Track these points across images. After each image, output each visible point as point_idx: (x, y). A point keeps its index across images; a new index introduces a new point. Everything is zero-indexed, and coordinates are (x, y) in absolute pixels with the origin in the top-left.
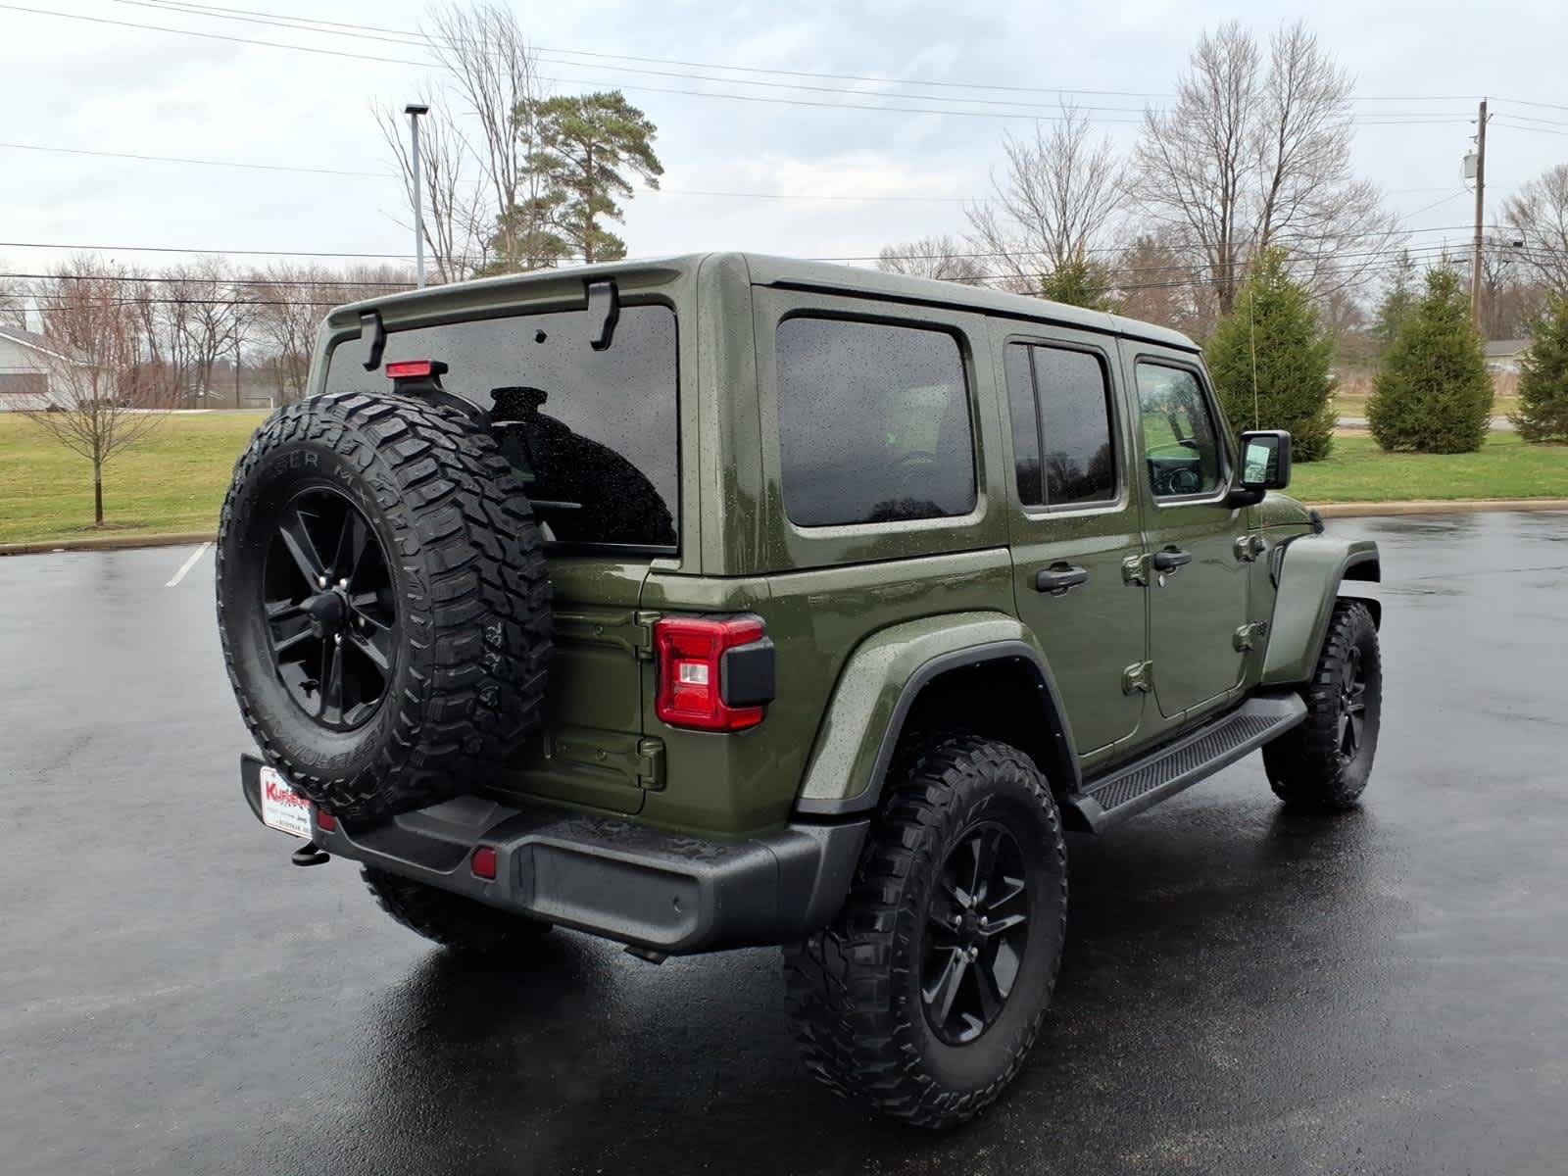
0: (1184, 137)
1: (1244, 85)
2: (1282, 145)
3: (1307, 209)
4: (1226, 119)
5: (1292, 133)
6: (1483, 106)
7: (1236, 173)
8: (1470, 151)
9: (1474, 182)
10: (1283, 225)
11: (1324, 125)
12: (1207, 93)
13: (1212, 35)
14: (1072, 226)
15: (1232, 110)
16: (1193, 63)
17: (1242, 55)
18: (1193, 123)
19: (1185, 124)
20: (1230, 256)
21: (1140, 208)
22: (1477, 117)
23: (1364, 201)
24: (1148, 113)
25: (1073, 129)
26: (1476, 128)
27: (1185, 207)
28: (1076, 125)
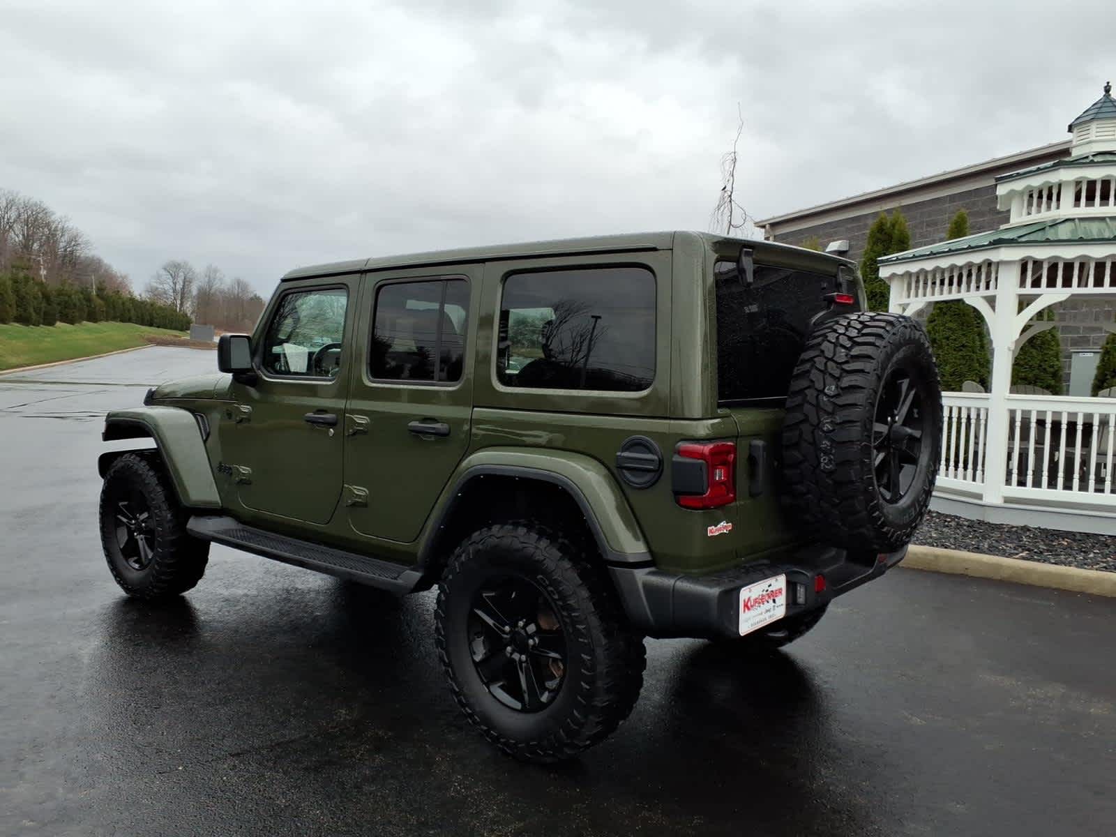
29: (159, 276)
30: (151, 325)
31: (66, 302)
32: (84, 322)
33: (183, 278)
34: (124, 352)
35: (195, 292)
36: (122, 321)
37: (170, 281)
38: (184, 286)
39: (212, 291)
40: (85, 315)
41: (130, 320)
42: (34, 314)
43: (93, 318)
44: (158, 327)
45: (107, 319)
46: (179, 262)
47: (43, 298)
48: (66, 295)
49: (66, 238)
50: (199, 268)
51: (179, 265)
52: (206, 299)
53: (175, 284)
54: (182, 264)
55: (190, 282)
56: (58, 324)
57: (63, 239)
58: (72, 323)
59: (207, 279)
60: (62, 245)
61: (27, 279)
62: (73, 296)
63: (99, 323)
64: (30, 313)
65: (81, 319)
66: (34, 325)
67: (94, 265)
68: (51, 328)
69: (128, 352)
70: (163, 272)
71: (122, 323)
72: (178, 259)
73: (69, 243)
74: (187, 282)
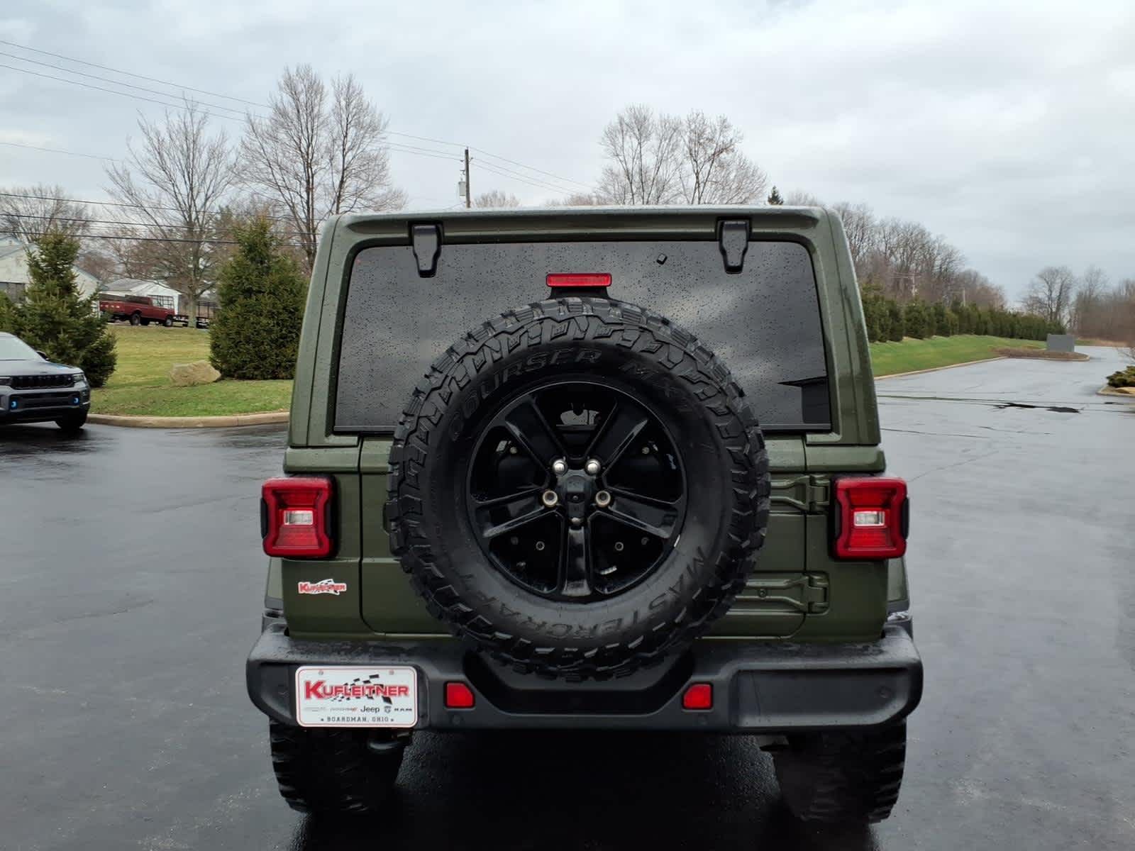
0: (276, 139)
1: (316, 110)
2: (344, 156)
3: (363, 201)
4: (305, 133)
5: (350, 149)
6: (467, 152)
7: (313, 170)
8: (462, 179)
9: (464, 198)
10: (349, 211)
11: (370, 147)
12: (291, 112)
13: (293, 72)
14: (198, 194)
15: (309, 126)
16: (281, 88)
17: (314, 89)
18: (282, 131)
19: (276, 130)
20: (313, 227)
21: (246, 186)
22: (464, 158)
23: (398, 202)
24: (248, 115)
25: (196, 120)
26: (463, 164)
27: (280, 190)
28: (198, 116)
29: (1032, 285)
30: (1012, 336)
31: (916, 318)
32: (935, 336)
33: (1060, 284)
34: (966, 365)
35: (1073, 297)
36: (978, 333)
37: (1046, 290)
38: (1060, 293)
39: (1094, 296)
40: (935, 331)
41: (986, 333)
42: (879, 331)
43: (944, 331)
44: (1021, 338)
45: (961, 332)
46: (1057, 268)
47: (890, 315)
48: (917, 311)
49: (943, 255)
50: (1079, 272)
51: (1057, 271)
52: (1087, 304)
53: (1050, 291)
54: (1060, 270)
55: (1069, 288)
56: (905, 339)
57: (939, 257)
58: (920, 337)
59: (1087, 284)
60: (938, 263)
61: (876, 299)
62: (923, 313)
63: (951, 337)
64: (876, 331)
65: (930, 334)
66: (880, 341)
67: (969, 281)
68: (897, 343)
69: (970, 365)
70: (1037, 280)
71: (977, 336)
72: (1056, 264)
73: (944, 261)
74: (1064, 289)
